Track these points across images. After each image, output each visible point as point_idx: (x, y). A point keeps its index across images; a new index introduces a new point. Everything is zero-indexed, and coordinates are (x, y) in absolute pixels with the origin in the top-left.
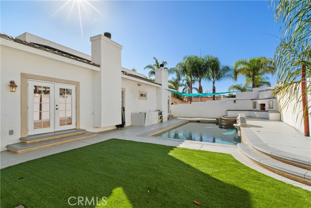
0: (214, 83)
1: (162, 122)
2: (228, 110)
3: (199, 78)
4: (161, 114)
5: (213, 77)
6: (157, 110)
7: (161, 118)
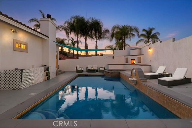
0: (96, 42)
1: (48, 79)
2: (108, 65)
3: (85, 37)
4: (47, 69)
5: (96, 37)
6: (42, 66)
7: (48, 74)
